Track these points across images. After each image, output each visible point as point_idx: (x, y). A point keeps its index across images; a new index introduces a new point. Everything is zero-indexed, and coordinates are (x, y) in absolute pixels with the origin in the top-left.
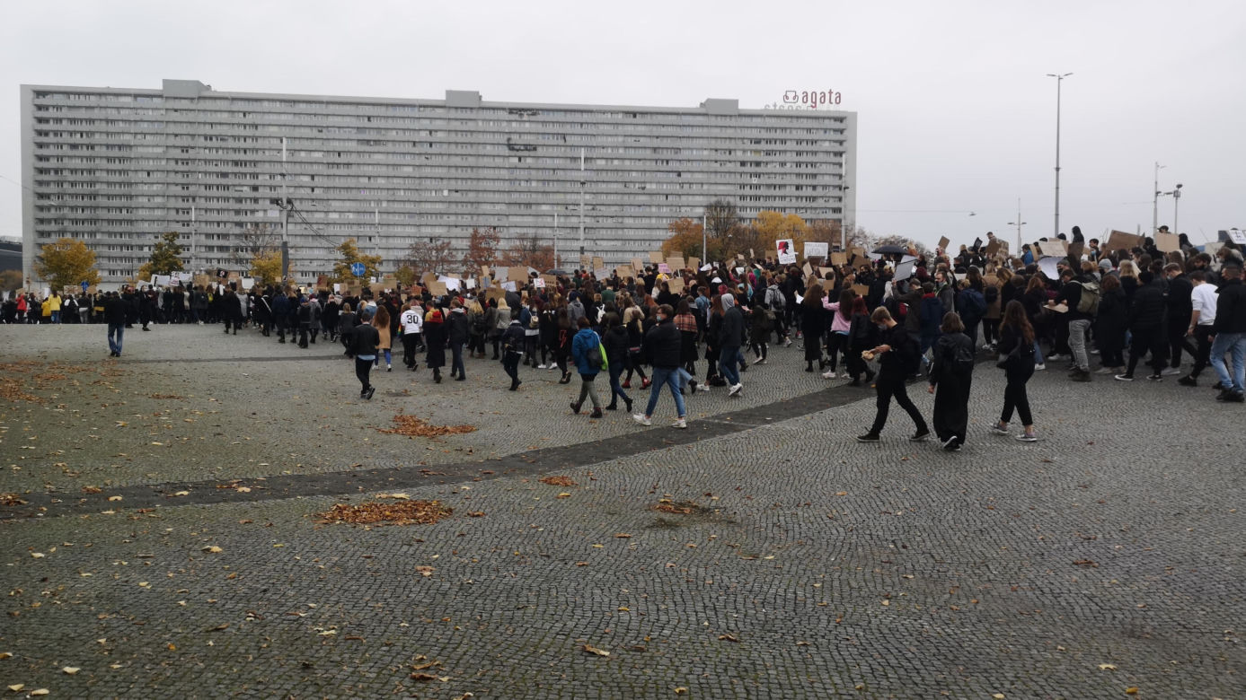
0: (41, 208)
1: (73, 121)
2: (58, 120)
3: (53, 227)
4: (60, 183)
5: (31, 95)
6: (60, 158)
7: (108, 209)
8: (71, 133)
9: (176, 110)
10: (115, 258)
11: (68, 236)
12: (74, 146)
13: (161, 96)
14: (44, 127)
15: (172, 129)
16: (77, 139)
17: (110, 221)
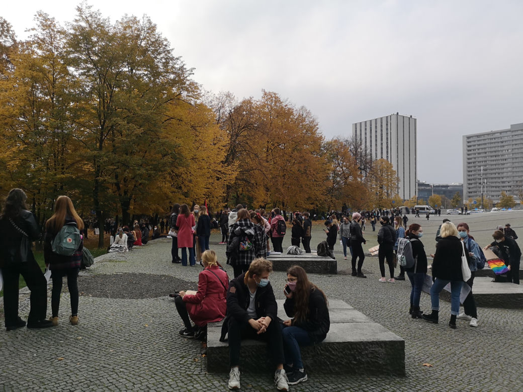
0: (469, 176)
1: (479, 145)
2: (475, 145)
3: (473, 181)
4: (475, 167)
5: (466, 138)
6: (475, 158)
7: (491, 174)
8: (478, 149)
9: (516, 135)
10: (494, 191)
11: (478, 184)
12: (479, 153)
13: (510, 131)
14: (470, 148)
15: (514, 142)
16: (480, 151)
17: (492, 178)
